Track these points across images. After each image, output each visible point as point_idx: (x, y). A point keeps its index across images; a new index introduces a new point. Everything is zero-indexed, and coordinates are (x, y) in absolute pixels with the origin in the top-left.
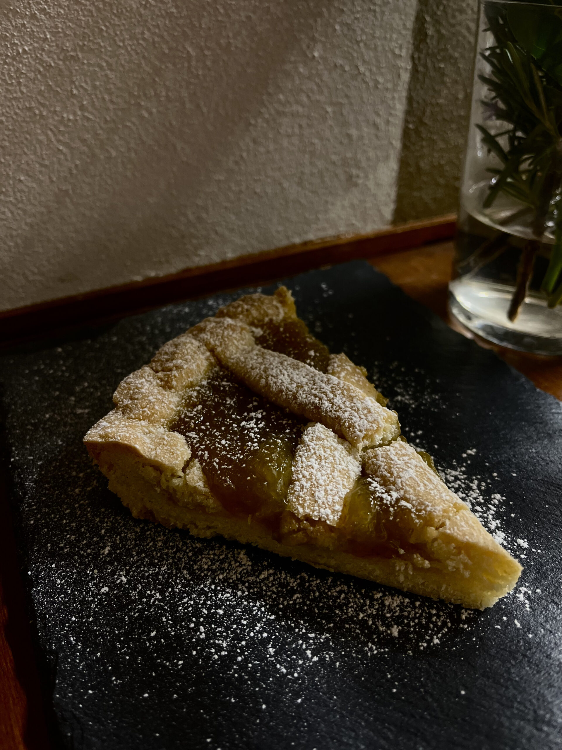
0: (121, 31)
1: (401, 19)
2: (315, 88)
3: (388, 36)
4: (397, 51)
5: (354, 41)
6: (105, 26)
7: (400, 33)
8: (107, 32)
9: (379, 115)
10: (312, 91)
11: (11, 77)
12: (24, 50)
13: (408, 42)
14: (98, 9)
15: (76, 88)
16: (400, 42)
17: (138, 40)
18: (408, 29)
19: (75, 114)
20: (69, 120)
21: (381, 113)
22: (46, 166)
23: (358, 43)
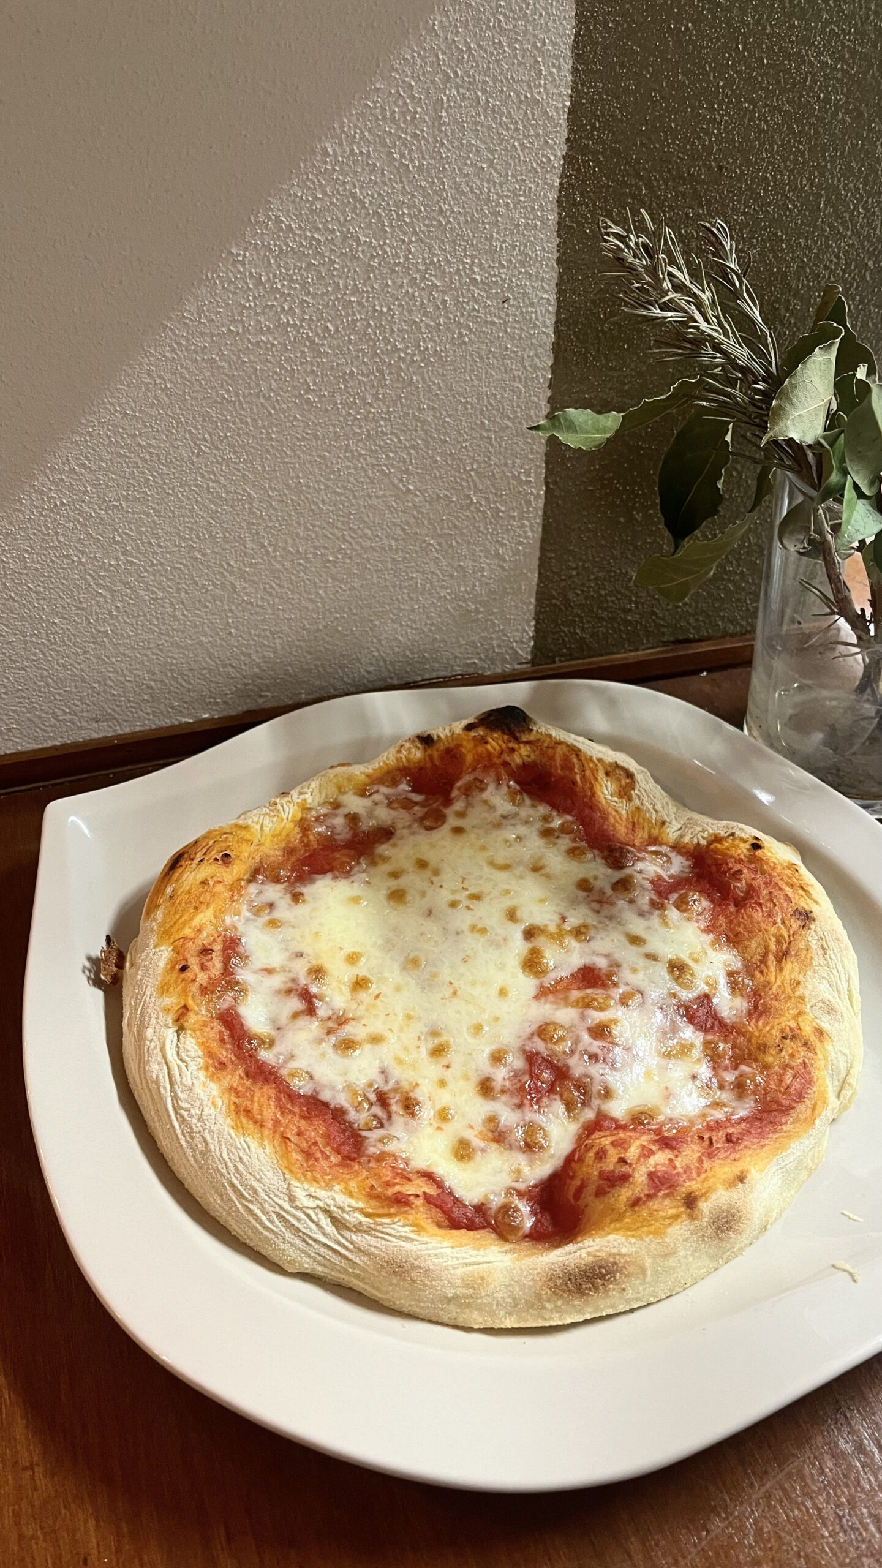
0: (170, 479)
3: (510, 462)
4: (523, 477)
5: (462, 471)
6: (152, 475)
8: (154, 481)
11: (47, 528)
12: (62, 503)
14: (145, 461)
15: (119, 535)
16: (527, 467)
17: (190, 486)
19: (117, 559)
20: (111, 565)
21: (505, 542)
22: (83, 609)
23: (467, 471)
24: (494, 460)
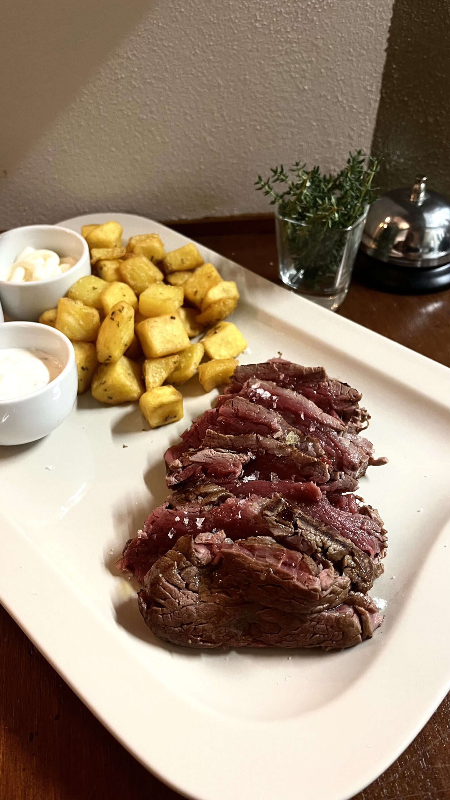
0: (178, 69)
1: (373, 66)
2: (304, 109)
3: (362, 77)
4: (369, 88)
5: (335, 80)
6: (169, 65)
7: (372, 75)
8: (170, 69)
9: (353, 130)
10: (302, 111)
12: (121, 77)
13: (378, 82)
15: (149, 100)
16: (371, 81)
17: (188, 74)
18: (379, 73)
19: (147, 115)
20: (143, 119)
21: (355, 128)
22: (127, 144)
23: (338, 81)
24: (353, 75)
